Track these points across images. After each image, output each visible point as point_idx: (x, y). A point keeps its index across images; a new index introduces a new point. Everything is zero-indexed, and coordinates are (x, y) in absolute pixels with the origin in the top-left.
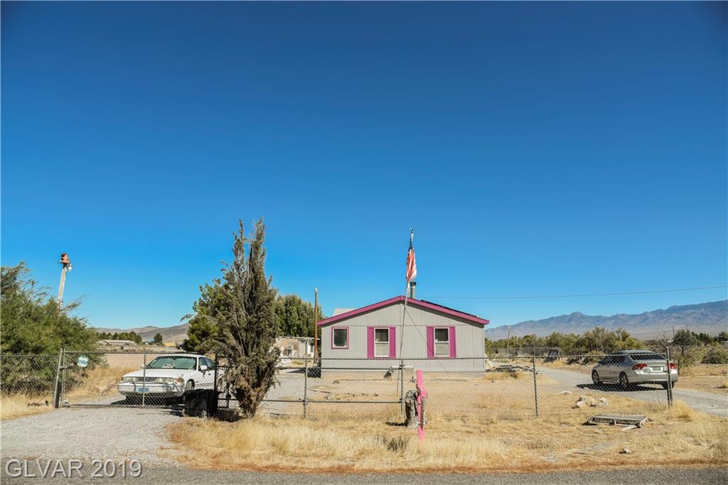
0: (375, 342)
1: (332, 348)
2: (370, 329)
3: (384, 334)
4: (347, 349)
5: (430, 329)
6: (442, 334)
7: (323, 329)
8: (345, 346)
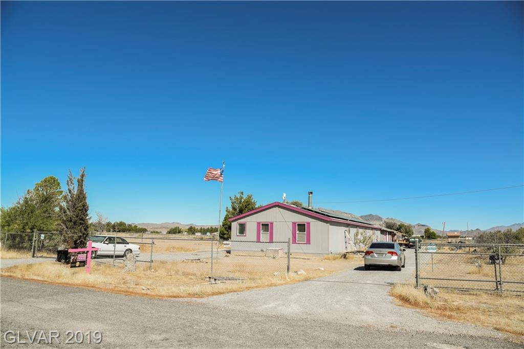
0: (261, 232)
1: (237, 236)
2: (259, 223)
3: (267, 227)
4: (245, 236)
5: (294, 224)
6: (302, 227)
7: (232, 223)
8: (244, 235)
